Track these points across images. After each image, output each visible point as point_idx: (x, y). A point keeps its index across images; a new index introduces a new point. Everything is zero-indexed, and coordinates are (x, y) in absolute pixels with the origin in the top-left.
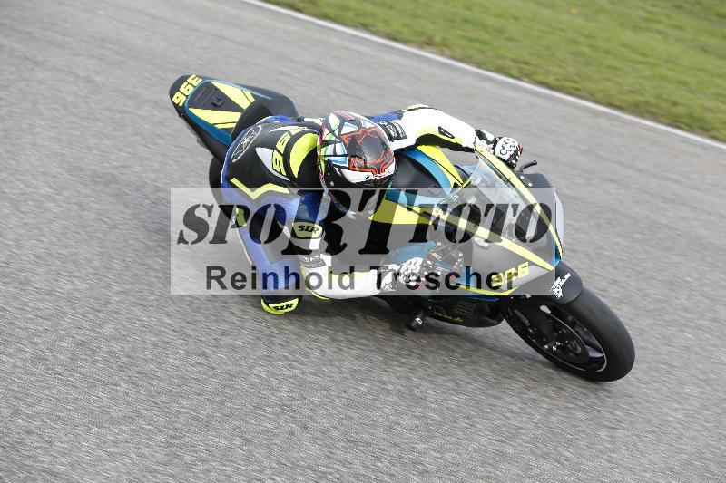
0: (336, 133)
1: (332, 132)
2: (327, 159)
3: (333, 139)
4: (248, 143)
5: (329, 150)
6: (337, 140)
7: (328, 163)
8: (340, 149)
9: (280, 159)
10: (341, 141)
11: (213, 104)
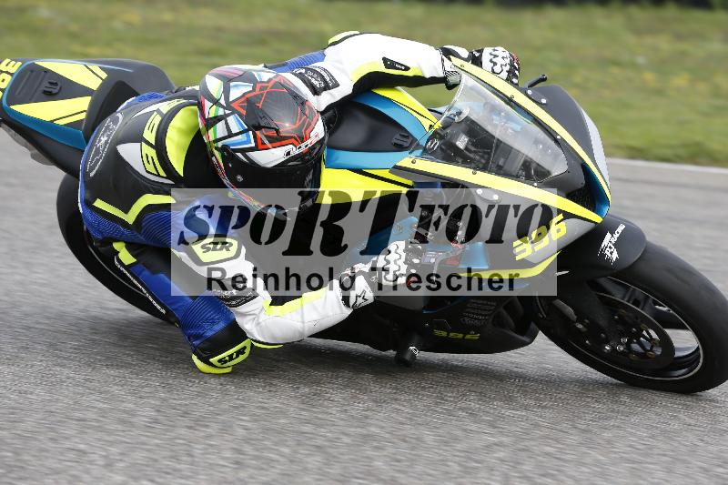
0: (222, 101)
1: (216, 102)
2: (220, 144)
3: (221, 112)
4: (106, 142)
5: (220, 129)
6: (227, 112)
7: (224, 149)
8: (235, 124)
9: (152, 153)
10: (234, 112)
11: (45, 92)
